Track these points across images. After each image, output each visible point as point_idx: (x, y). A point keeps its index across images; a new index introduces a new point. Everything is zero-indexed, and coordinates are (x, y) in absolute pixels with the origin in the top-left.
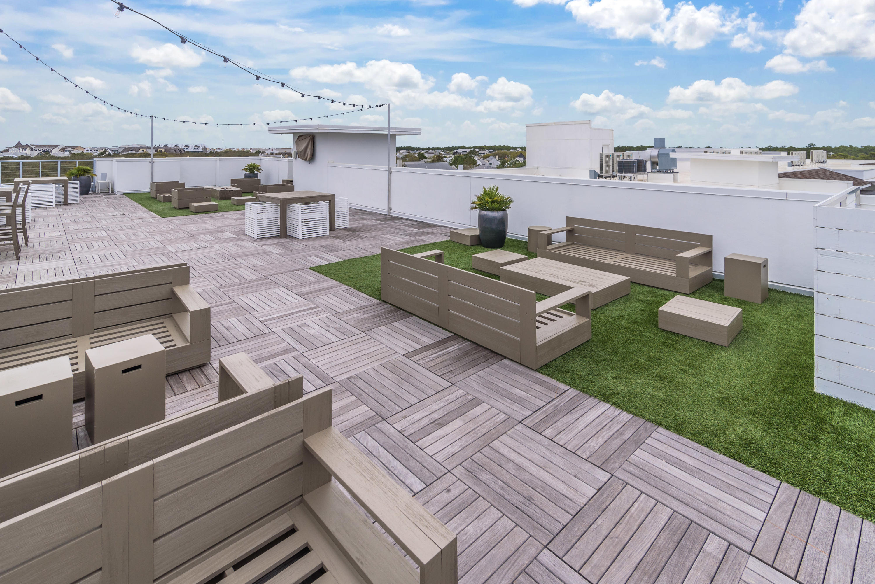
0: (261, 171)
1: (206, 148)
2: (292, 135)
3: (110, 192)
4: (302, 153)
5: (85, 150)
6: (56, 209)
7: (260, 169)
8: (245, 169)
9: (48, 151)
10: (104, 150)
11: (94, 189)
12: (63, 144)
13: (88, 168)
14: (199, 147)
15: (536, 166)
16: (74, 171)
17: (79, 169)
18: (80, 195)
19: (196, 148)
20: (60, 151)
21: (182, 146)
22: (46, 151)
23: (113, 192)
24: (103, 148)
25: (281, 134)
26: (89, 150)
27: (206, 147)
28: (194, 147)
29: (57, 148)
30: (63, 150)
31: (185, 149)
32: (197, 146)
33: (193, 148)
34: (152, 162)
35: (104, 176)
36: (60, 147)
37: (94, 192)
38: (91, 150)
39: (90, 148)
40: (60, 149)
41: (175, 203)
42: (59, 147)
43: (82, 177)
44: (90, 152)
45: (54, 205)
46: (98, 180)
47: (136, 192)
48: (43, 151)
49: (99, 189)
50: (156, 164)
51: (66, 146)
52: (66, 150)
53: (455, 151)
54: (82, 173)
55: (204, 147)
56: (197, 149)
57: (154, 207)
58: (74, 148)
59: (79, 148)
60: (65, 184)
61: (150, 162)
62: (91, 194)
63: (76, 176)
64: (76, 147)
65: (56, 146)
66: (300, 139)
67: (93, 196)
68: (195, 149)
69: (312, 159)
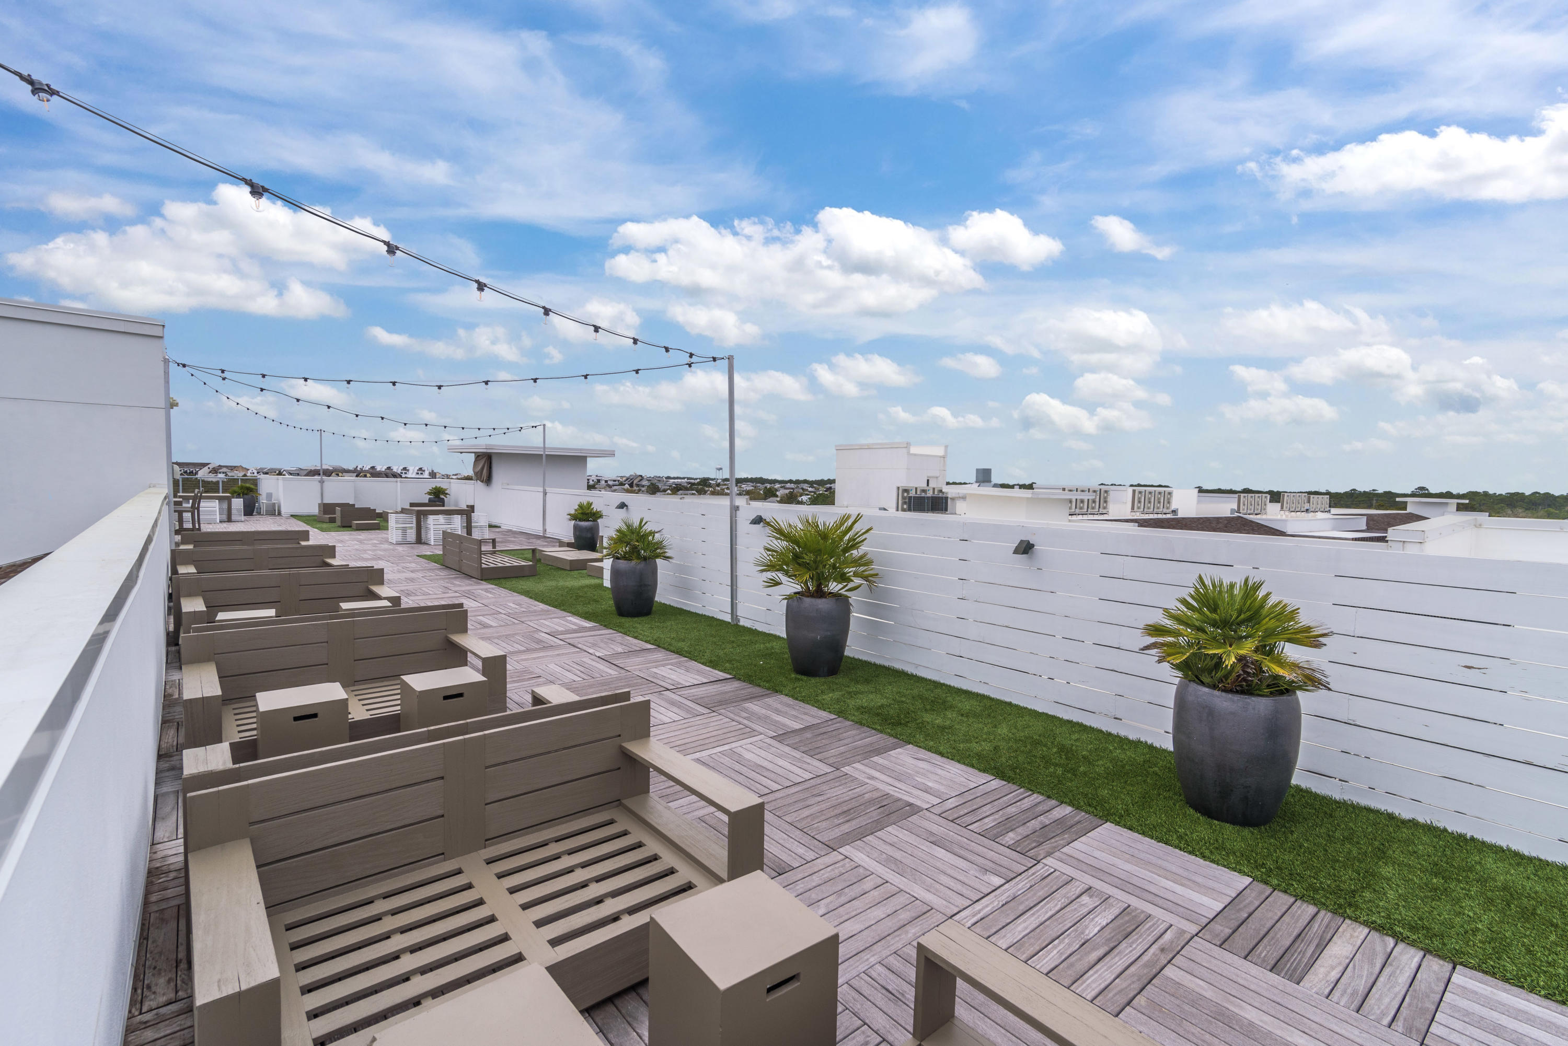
0: (447, 496)
1: (435, 473)
2: (473, 454)
3: (277, 514)
4: (479, 474)
5: (249, 472)
6: (220, 524)
7: (447, 494)
8: (429, 493)
9: (192, 472)
10: (277, 472)
11: (259, 511)
12: (215, 463)
13: (252, 486)
14: (424, 471)
15: (845, 504)
16: (236, 489)
17: (242, 487)
18: (244, 515)
19: (420, 472)
20: (210, 472)
21: (398, 469)
22: (190, 473)
23: (280, 514)
24: (277, 469)
25: (461, 453)
26: (255, 472)
27: (435, 471)
28: (416, 471)
29: (207, 468)
30: (215, 471)
31: (402, 473)
32: (420, 469)
33: (415, 473)
34: (322, 482)
35: (269, 496)
36: (211, 466)
37: (259, 513)
38: (258, 473)
39: (256, 469)
40: (211, 469)
41: (338, 522)
42: (208, 466)
43: (245, 496)
44: (256, 474)
45: (218, 522)
46: (263, 500)
47: (305, 514)
48: (185, 472)
49: (263, 510)
50: (326, 484)
51: (220, 466)
52: (219, 471)
53: (828, 486)
54: (246, 492)
55: (433, 471)
56: (422, 474)
57: (318, 526)
58: (232, 468)
59: (240, 469)
60: (229, 500)
61: (320, 482)
62: (255, 515)
63: (239, 494)
64: (235, 467)
65: (204, 465)
66: (478, 459)
67: (258, 516)
68: (418, 473)
69: (488, 480)
